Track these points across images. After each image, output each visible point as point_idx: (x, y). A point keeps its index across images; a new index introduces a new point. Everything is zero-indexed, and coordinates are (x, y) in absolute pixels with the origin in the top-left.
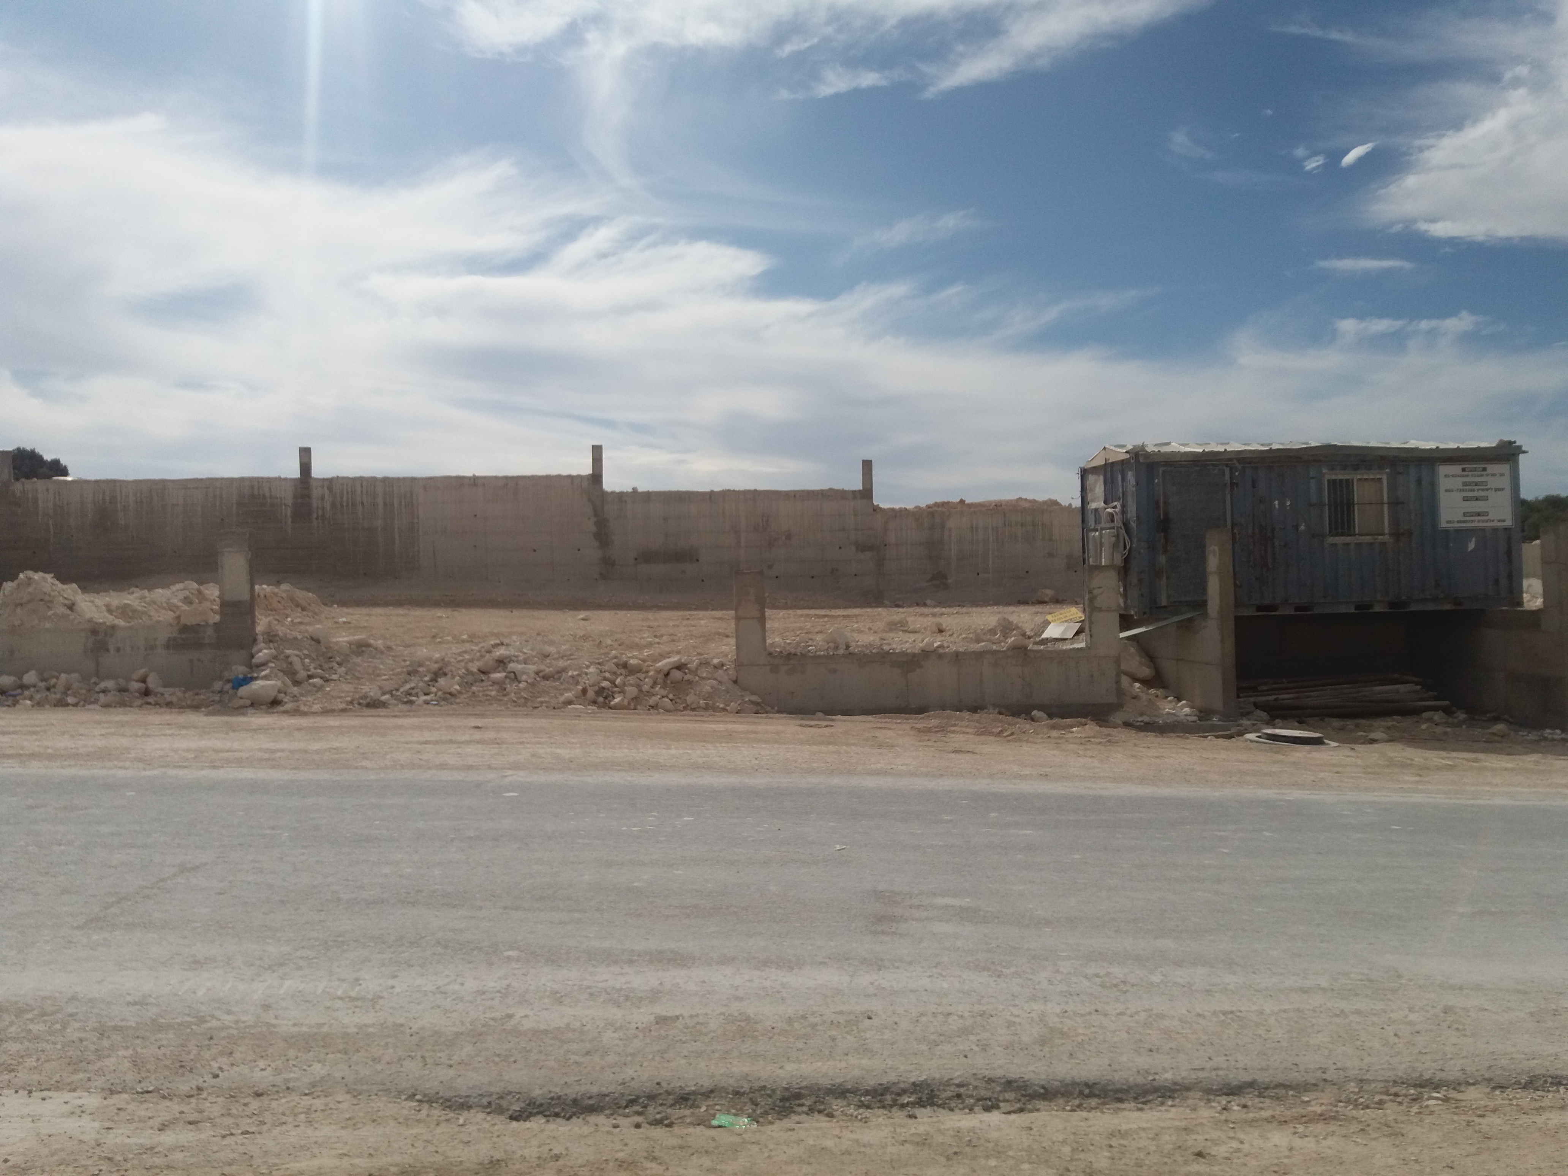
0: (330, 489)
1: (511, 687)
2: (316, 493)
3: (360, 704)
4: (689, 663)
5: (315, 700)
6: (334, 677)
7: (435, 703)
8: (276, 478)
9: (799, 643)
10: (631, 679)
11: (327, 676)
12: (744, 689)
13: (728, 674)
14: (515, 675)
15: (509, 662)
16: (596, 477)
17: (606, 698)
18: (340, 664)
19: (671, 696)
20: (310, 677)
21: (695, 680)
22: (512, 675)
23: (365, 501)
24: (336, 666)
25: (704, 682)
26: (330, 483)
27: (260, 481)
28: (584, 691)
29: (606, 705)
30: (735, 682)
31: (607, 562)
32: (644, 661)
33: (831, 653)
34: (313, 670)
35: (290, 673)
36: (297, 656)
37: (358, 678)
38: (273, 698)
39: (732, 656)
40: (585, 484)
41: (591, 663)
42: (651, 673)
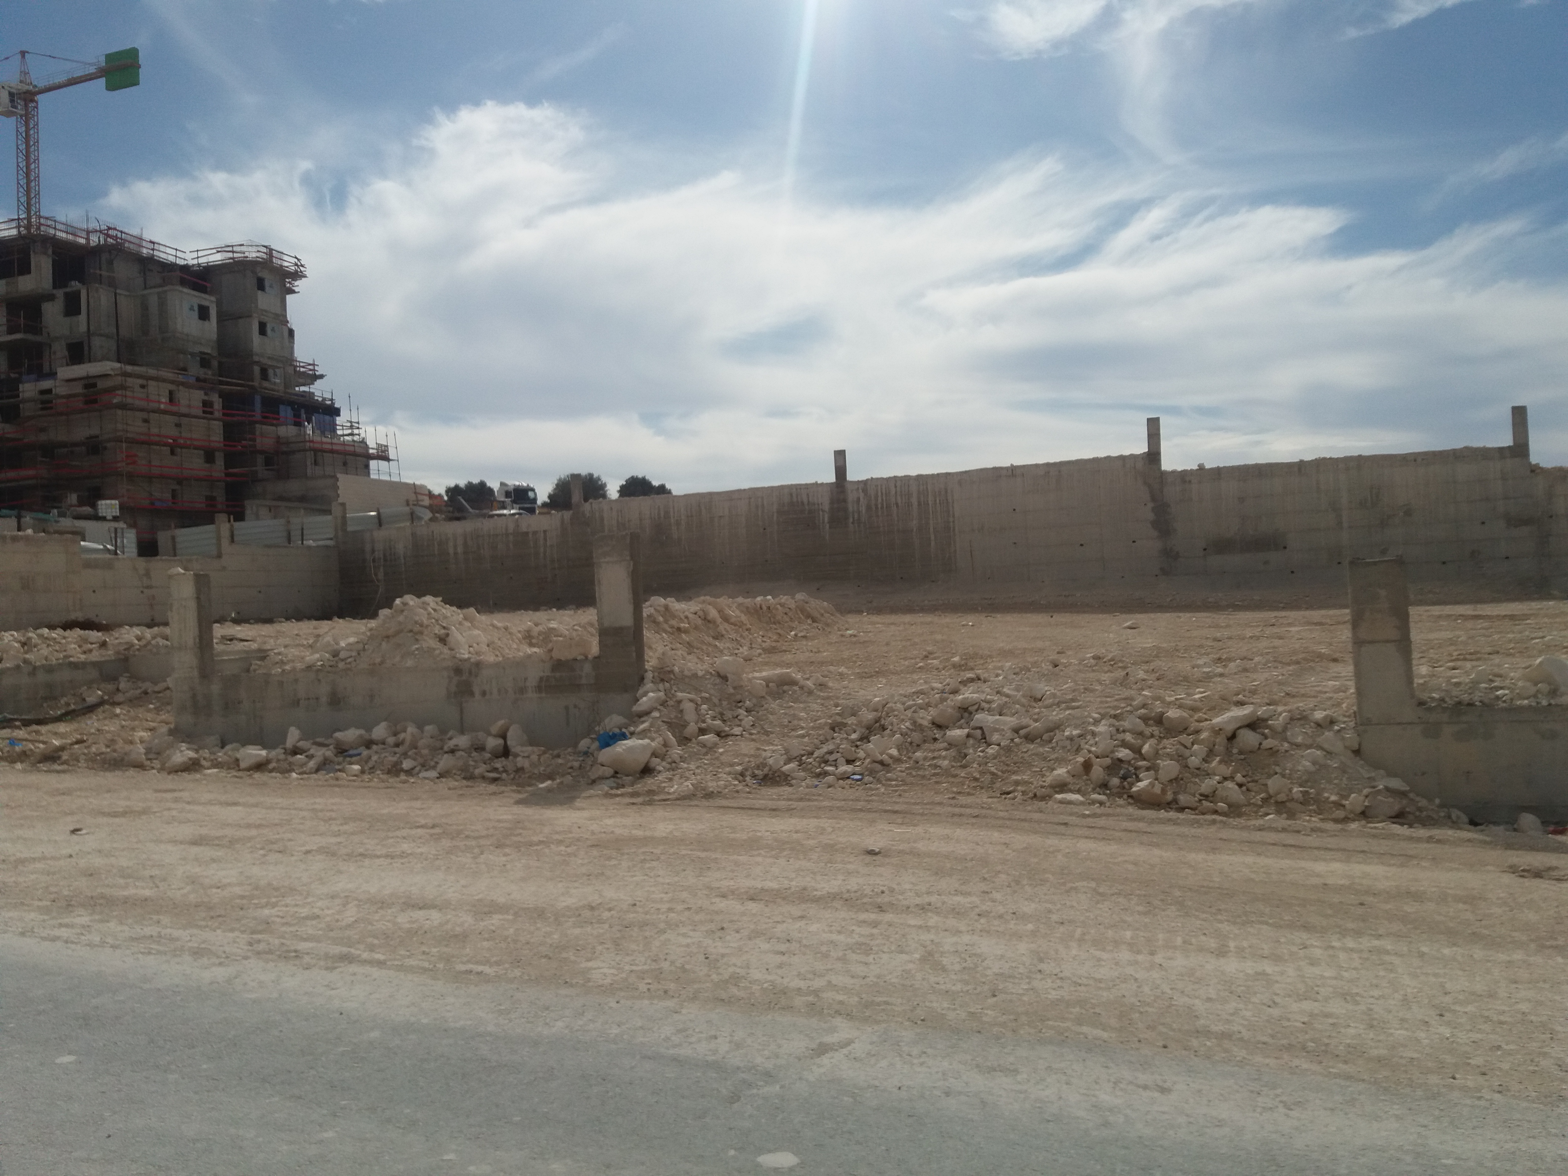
0: (865, 491)
1: (974, 753)
2: (851, 497)
3: (754, 776)
4: (1270, 718)
5: (698, 768)
6: (737, 730)
7: (858, 777)
8: (813, 484)
9: (1475, 683)
10: (1170, 745)
11: (727, 729)
12: (1376, 765)
13: (1343, 739)
14: (983, 733)
15: (977, 710)
16: (1153, 456)
17: (1124, 778)
18: (748, 711)
19: (1239, 777)
20: (702, 731)
21: (1282, 749)
22: (978, 732)
23: (899, 501)
24: (742, 712)
25: (1300, 752)
26: (865, 485)
27: (798, 487)
28: (1087, 766)
29: (1124, 792)
30: (1357, 752)
31: (1169, 555)
32: (1194, 709)
33: (1544, 703)
34: (709, 721)
35: (677, 726)
36: (691, 700)
37: (767, 733)
38: (642, 766)
39: (1348, 702)
40: (1140, 465)
41: (1103, 716)
42: (1204, 735)
